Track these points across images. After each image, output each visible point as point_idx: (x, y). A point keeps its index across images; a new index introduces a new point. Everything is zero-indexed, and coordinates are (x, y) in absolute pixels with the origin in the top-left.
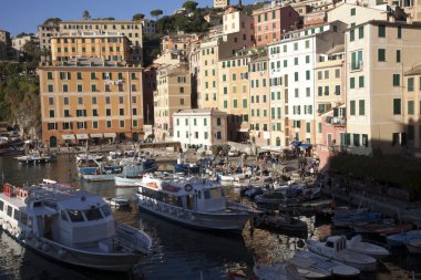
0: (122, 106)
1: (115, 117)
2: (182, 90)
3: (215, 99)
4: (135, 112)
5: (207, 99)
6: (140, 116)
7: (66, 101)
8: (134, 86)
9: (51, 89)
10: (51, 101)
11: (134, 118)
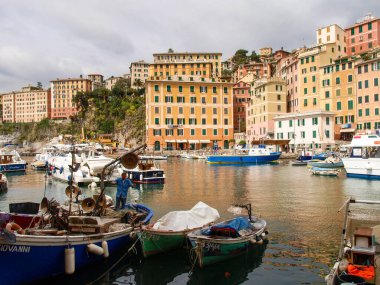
0: (215, 116)
1: (209, 126)
2: (279, 97)
3: (315, 103)
4: (226, 122)
5: (306, 104)
6: (230, 126)
7: (169, 111)
8: (226, 99)
9: (157, 99)
10: (157, 110)
11: (226, 127)
